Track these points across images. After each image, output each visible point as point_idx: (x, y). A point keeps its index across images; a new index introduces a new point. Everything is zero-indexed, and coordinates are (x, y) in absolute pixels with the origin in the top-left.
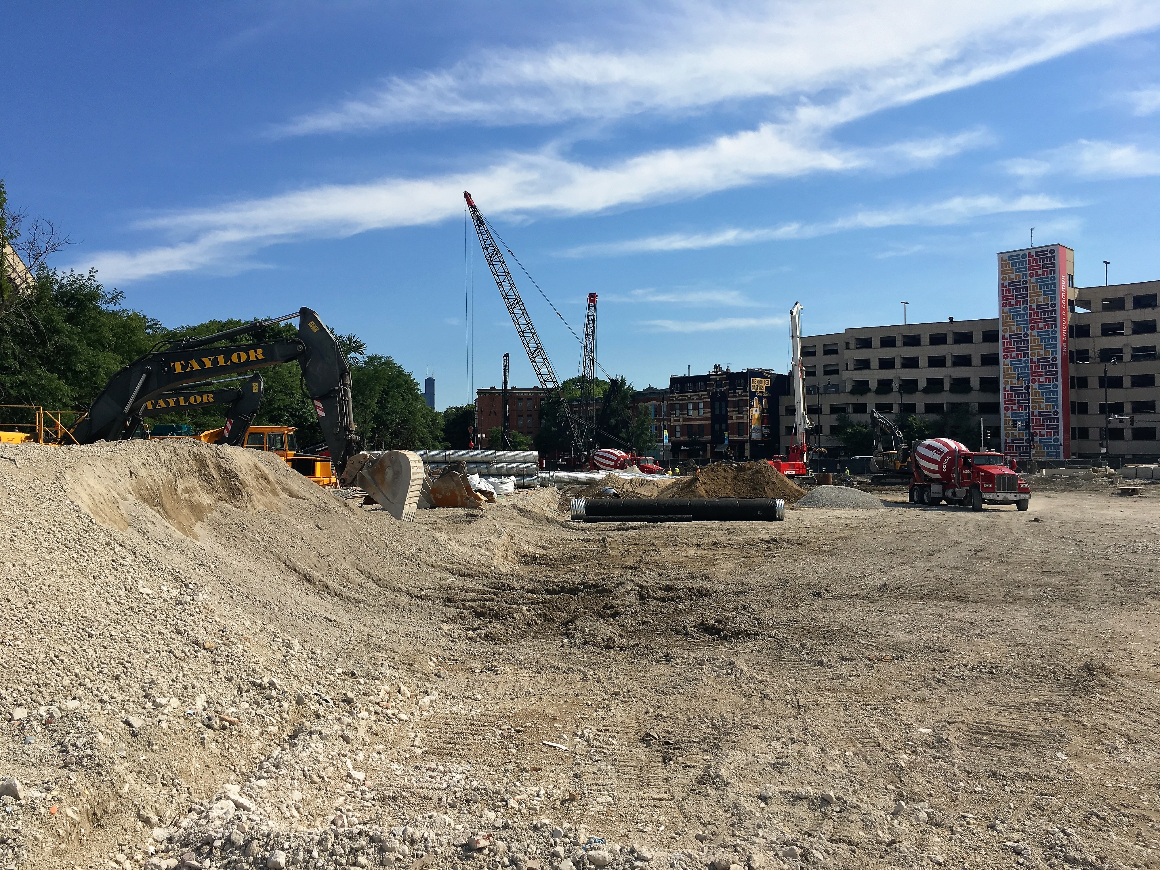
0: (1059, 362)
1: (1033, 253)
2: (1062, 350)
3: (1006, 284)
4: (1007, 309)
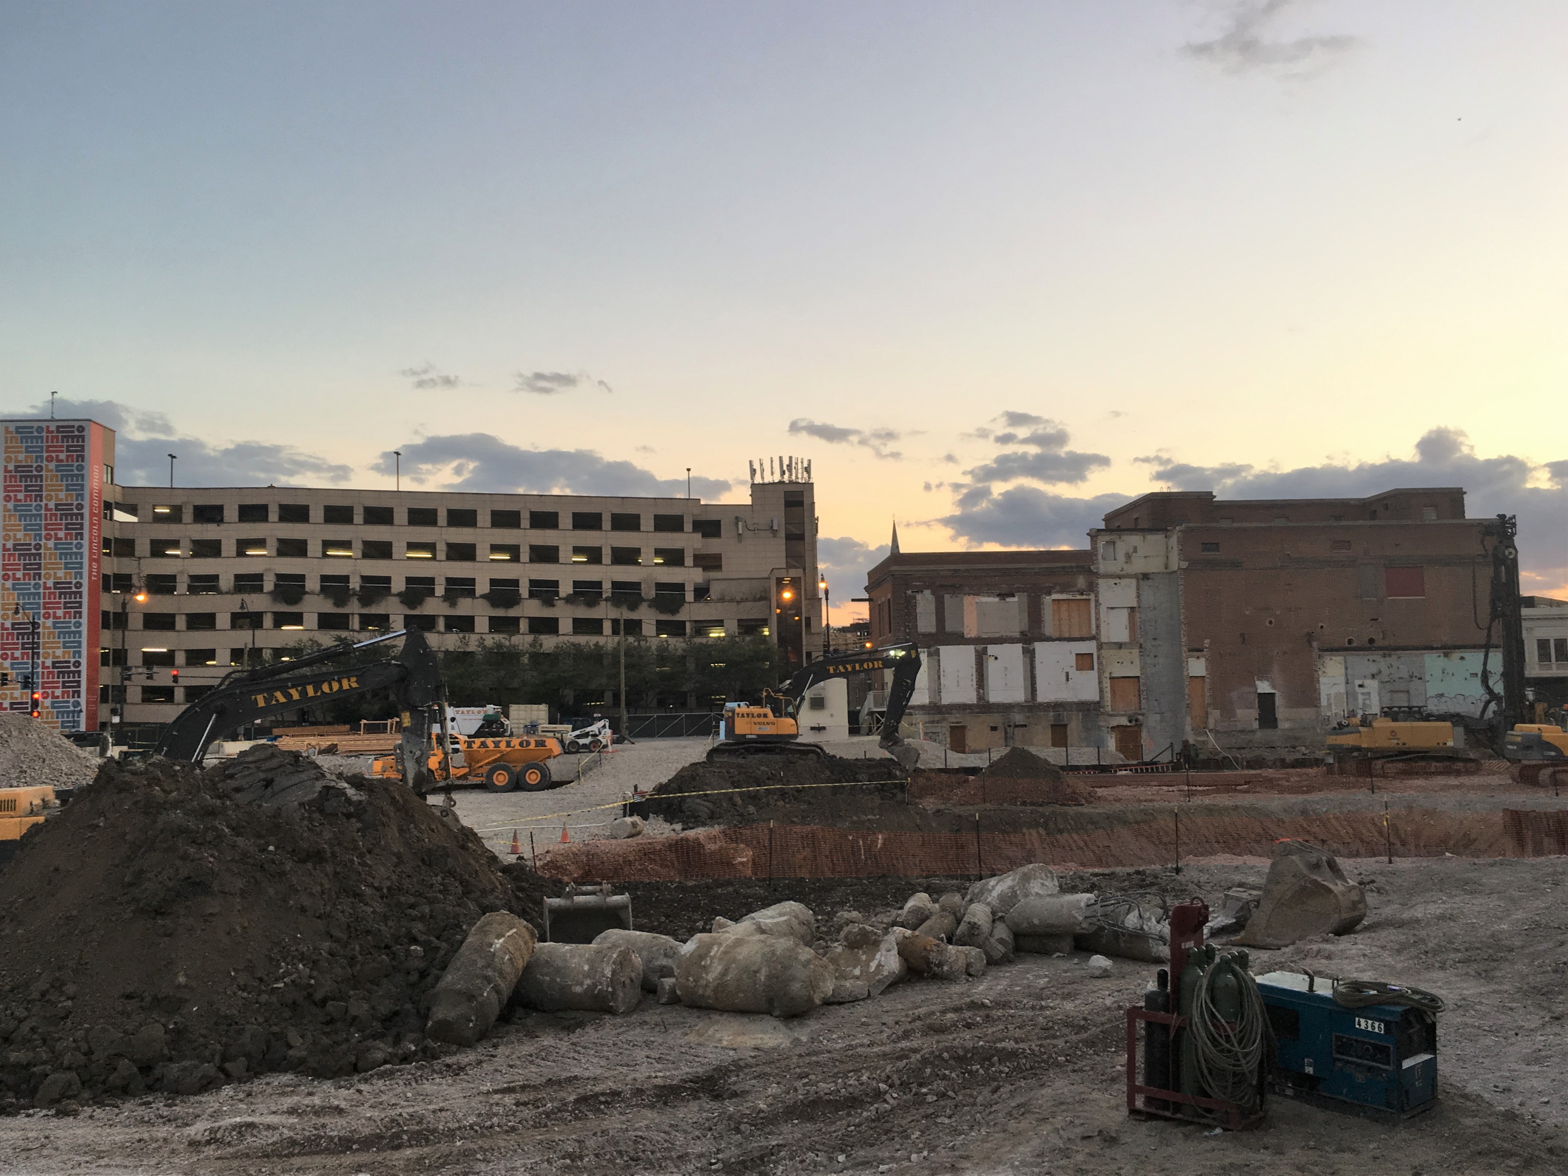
0: (85, 590)
1: (53, 427)
2: (90, 572)
3: (11, 467)
4: (10, 505)
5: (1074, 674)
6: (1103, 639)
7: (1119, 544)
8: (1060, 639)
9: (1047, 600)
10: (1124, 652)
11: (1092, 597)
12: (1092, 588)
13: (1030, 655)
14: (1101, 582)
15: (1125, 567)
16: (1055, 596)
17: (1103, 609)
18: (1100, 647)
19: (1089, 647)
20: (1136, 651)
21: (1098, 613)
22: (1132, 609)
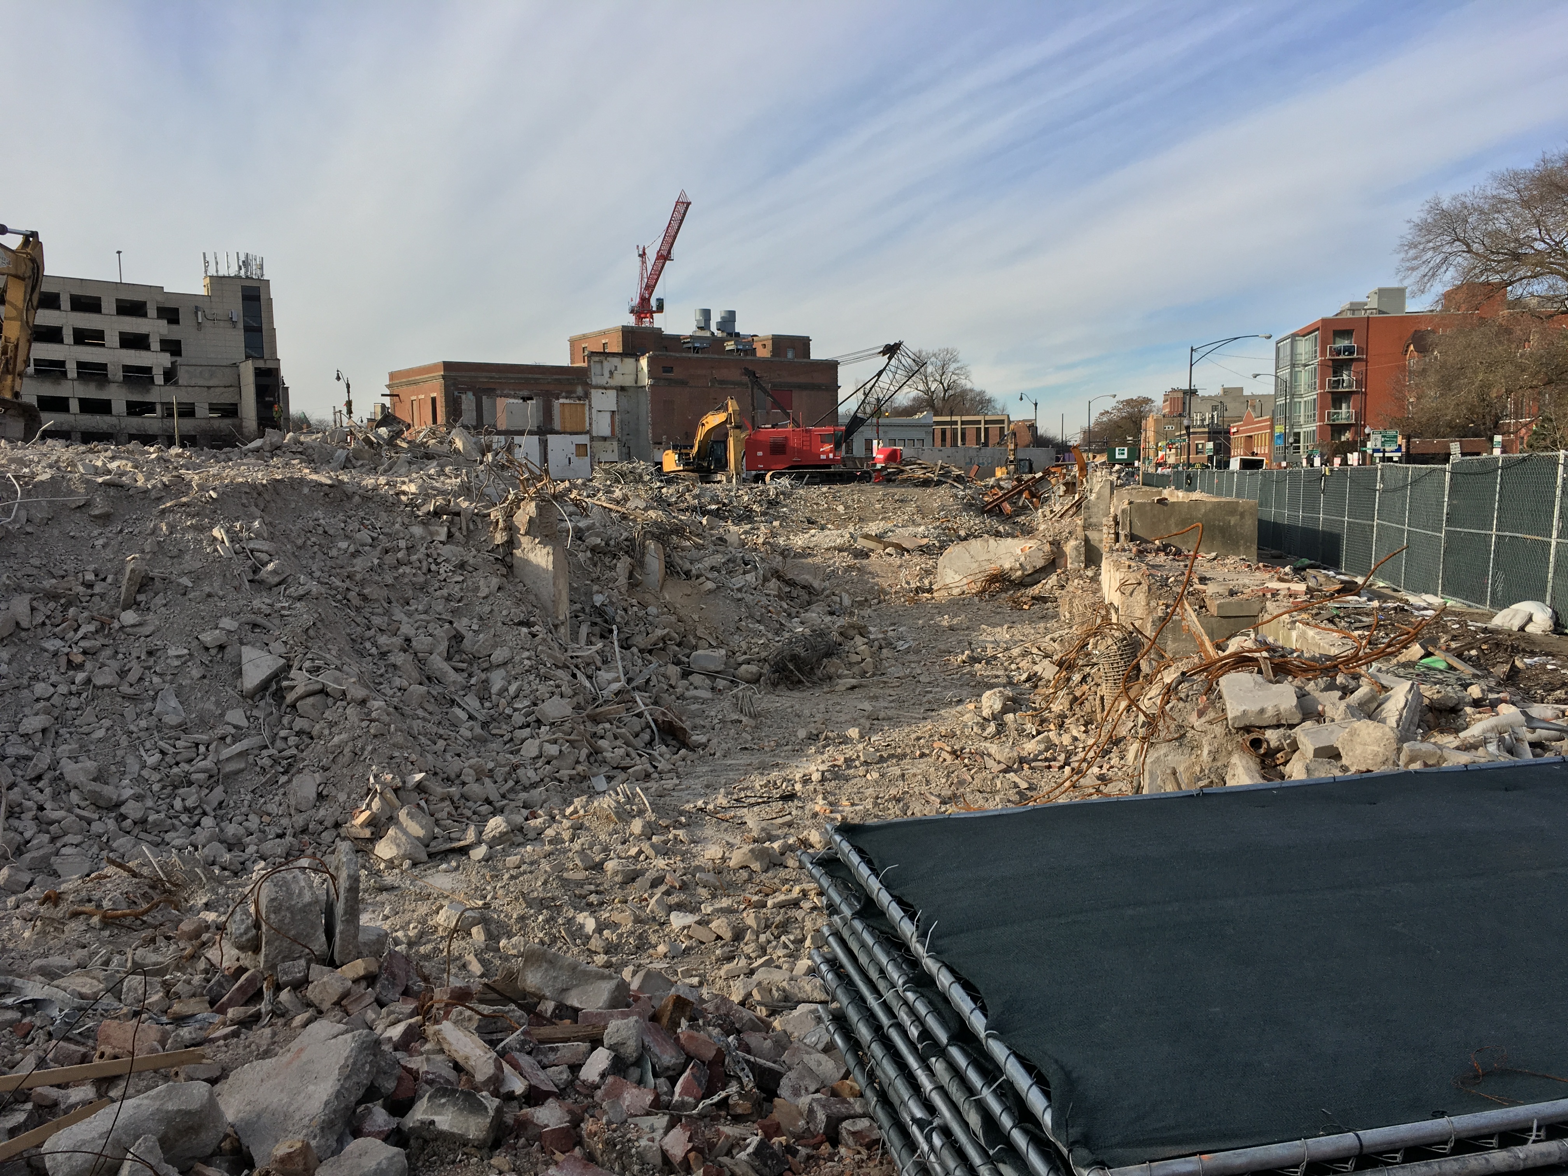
5: (574, 458)
6: (594, 434)
7: (605, 363)
8: (564, 433)
9: (557, 403)
10: (607, 443)
11: (587, 402)
12: (587, 396)
13: (544, 445)
14: (593, 391)
15: (610, 381)
16: (561, 401)
17: (594, 411)
18: (592, 439)
19: (584, 439)
20: (615, 443)
21: (590, 414)
22: (613, 412)
